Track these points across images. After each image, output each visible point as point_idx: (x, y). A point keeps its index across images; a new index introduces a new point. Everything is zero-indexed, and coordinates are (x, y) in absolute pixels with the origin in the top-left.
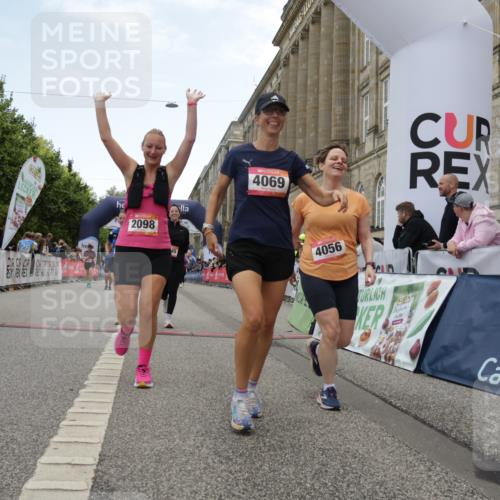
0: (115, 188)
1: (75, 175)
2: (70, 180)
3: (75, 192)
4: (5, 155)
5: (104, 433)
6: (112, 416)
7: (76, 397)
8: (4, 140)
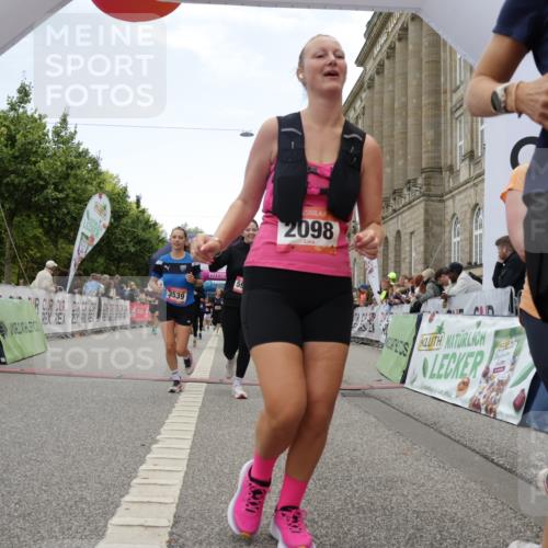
0: (186, 225)
1: (143, 212)
2: (138, 217)
3: (144, 230)
4: (70, 191)
5: (178, 492)
6: (186, 473)
7: (148, 453)
8: (68, 175)
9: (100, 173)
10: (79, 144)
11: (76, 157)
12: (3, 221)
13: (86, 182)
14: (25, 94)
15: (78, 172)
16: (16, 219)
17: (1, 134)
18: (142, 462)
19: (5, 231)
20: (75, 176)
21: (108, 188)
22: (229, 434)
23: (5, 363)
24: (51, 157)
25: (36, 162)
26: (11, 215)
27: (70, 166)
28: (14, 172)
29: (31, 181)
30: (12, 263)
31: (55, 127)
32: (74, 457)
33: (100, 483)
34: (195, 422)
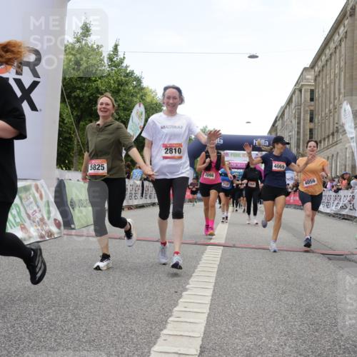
5: (203, 329)
6: (209, 315)
7: (180, 298)
8: (119, 90)
9: (143, 89)
10: (127, 67)
11: (125, 76)
12: (72, 124)
13: (132, 95)
14: (86, 30)
15: (127, 88)
16: (82, 123)
17: (70, 61)
18: (176, 304)
19: (74, 132)
20: (124, 91)
21: (148, 99)
22: (241, 286)
23: (74, 229)
24: (106, 77)
25: (95, 81)
26: (78, 120)
27: (121, 84)
28: (80, 88)
29: (92, 94)
30: (79, 155)
31: (109, 55)
32: (125, 299)
33: (145, 319)
34: (215, 275)
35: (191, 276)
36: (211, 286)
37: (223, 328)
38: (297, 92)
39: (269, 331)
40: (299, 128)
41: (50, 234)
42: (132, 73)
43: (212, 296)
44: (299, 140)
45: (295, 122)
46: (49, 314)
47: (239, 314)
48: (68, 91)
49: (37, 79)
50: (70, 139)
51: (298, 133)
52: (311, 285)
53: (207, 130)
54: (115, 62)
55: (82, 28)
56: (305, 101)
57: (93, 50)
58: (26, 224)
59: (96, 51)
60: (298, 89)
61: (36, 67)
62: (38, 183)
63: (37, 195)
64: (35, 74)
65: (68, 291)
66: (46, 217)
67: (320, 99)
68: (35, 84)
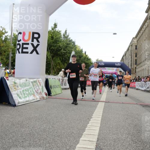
1: (87, 56)
2: (85, 57)
3: (87, 61)
4: (67, 51)
5: (98, 132)
6: (100, 127)
7: (90, 121)
8: (67, 46)
9: (75, 46)
10: (70, 38)
11: (69, 42)
12: (51, 58)
13: (72, 48)
14: (55, 25)
15: (70, 45)
16: (54, 58)
17: (50, 36)
18: (88, 123)
19: (51, 61)
20: (69, 47)
21: (77, 49)
22: (111, 116)
23: (52, 96)
24: (62, 42)
25: (59, 43)
26: (53, 57)
27: (68, 44)
28: (53, 46)
29: (57, 48)
30: (53, 69)
31: (63, 34)
32: (70, 121)
33: (77, 128)
34: (102, 113)
35: (94, 113)
36: (101, 117)
37: (105, 132)
38: (131, 46)
39: (122, 133)
40: (131, 59)
41: (43, 98)
42: (72, 40)
43: (101, 120)
44: (131, 63)
45: (130, 57)
46: (44, 126)
47: (111, 127)
48: (49, 47)
49: (39, 43)
50: (50, 64)
51: (131, 61)
52: (137, 116)
53: (98, 60)
54: (66, 36)
55: (54, 25)
56: (134, 49)
57: (58, 32)
58: (35, 94)
59: (59, 33)
60: (131, 45)
61: (39, 39)
62: (39, 80)
63: (39, 84)
64: (38, 41)
65: (50, 118)
66: (42, 92)
67: (139, 49)
68: (38, 45)
